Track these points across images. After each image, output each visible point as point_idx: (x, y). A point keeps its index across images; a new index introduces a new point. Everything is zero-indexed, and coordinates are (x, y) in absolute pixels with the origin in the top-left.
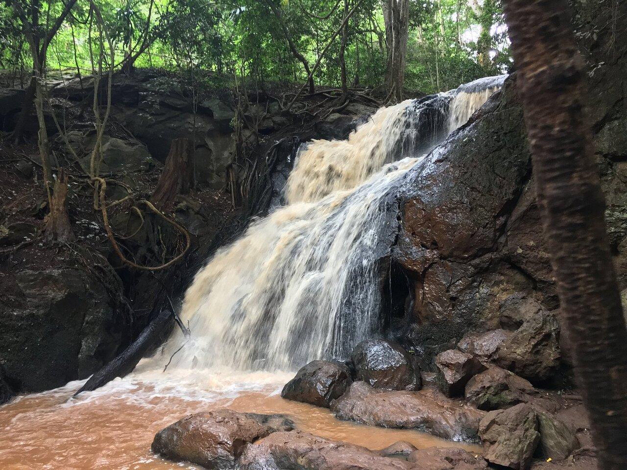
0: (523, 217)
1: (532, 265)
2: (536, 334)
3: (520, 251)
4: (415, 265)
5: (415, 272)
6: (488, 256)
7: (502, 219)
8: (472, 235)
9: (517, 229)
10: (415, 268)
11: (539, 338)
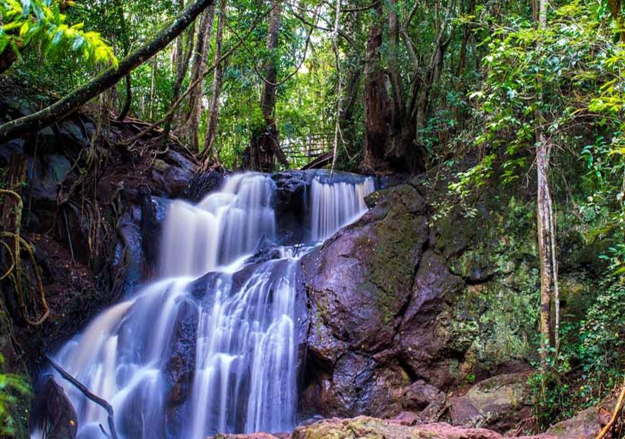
0: (413, 320)
1: (416, 362)
2: (441, 408)
3: (410, 349)
4: (329, 354)
5: (329, 360)
6: (386, 352)
7: (399, 319)
8: (379, 330)
9: (408, 329)
10: (329, 357)
11: (442, 411)
